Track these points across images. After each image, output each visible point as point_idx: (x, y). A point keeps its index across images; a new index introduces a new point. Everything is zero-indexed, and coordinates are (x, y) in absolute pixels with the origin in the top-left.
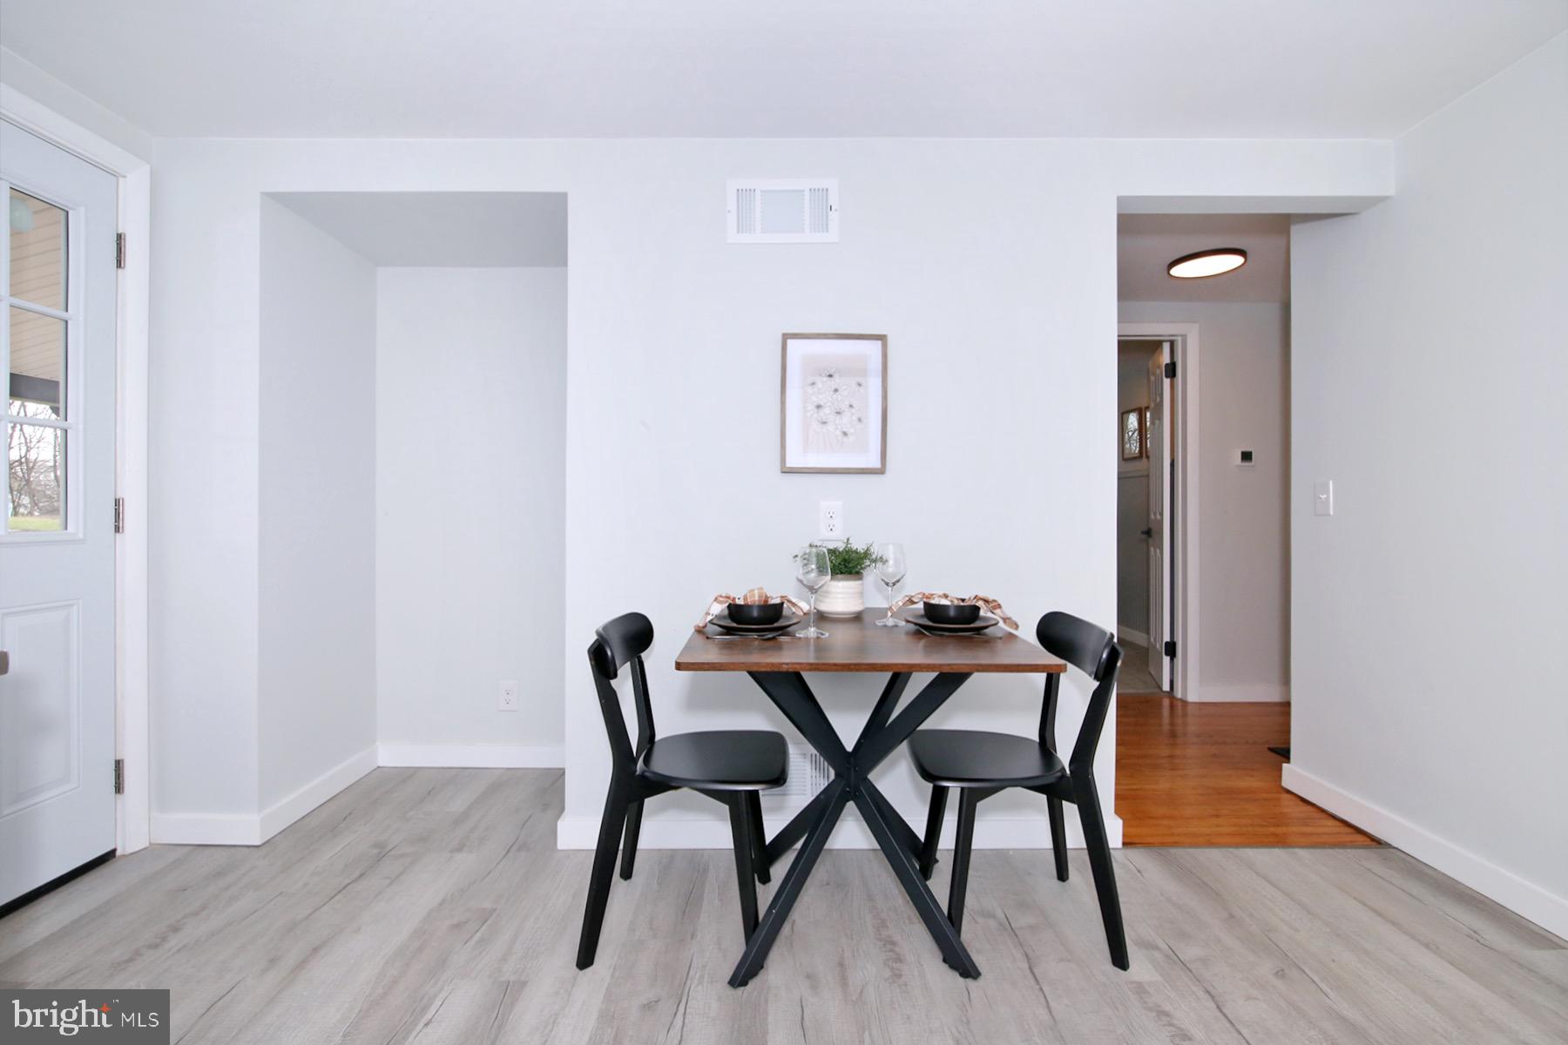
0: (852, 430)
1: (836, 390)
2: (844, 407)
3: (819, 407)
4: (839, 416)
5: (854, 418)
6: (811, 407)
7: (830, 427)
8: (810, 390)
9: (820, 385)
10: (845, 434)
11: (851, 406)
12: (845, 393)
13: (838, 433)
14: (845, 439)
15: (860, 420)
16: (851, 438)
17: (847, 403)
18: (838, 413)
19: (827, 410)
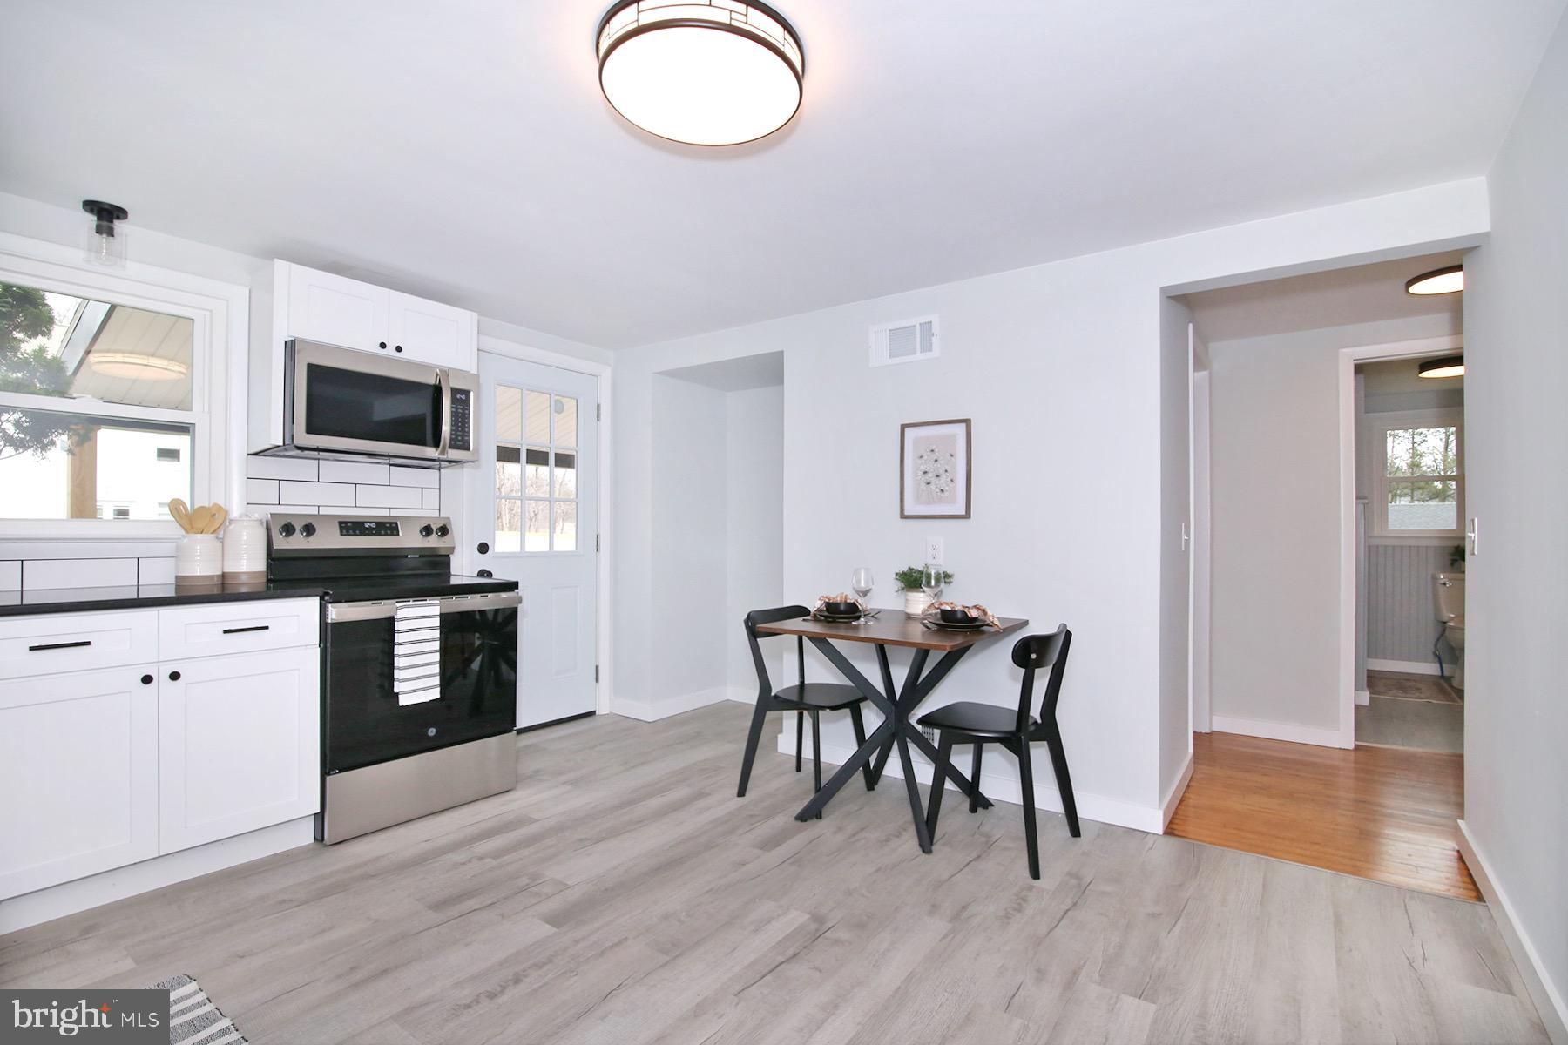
0: (947, 488)
1: (936, 461)
2: (941, 471)
3: (925, 473)
4: (938, 479)
5: (949, 479)
6: (920, 473)
7: (933, 486)
8: (919, 461)
9: (926, 457)
10: (942, 491)
11: (946, 471)
12: (942, 462)
13: (938, 490)
14: (942, 495)
15: (952, 480)
16: (946, 494)
17: (944, 469)
18: (938, 476)
19: (930, 475)
